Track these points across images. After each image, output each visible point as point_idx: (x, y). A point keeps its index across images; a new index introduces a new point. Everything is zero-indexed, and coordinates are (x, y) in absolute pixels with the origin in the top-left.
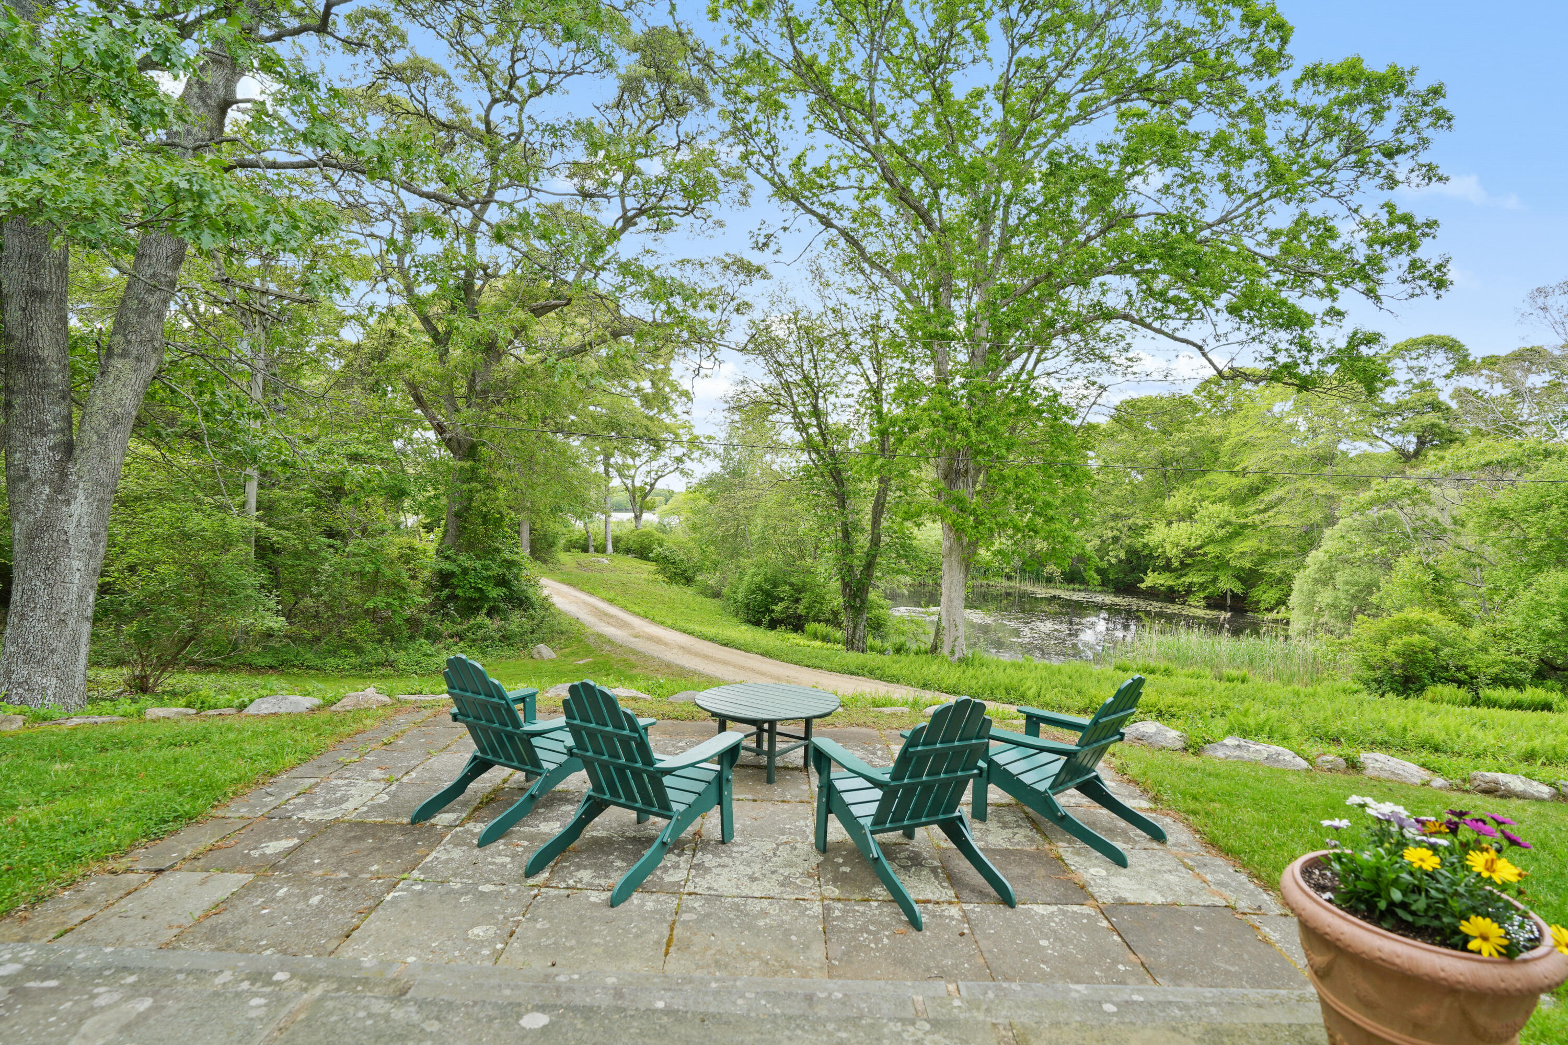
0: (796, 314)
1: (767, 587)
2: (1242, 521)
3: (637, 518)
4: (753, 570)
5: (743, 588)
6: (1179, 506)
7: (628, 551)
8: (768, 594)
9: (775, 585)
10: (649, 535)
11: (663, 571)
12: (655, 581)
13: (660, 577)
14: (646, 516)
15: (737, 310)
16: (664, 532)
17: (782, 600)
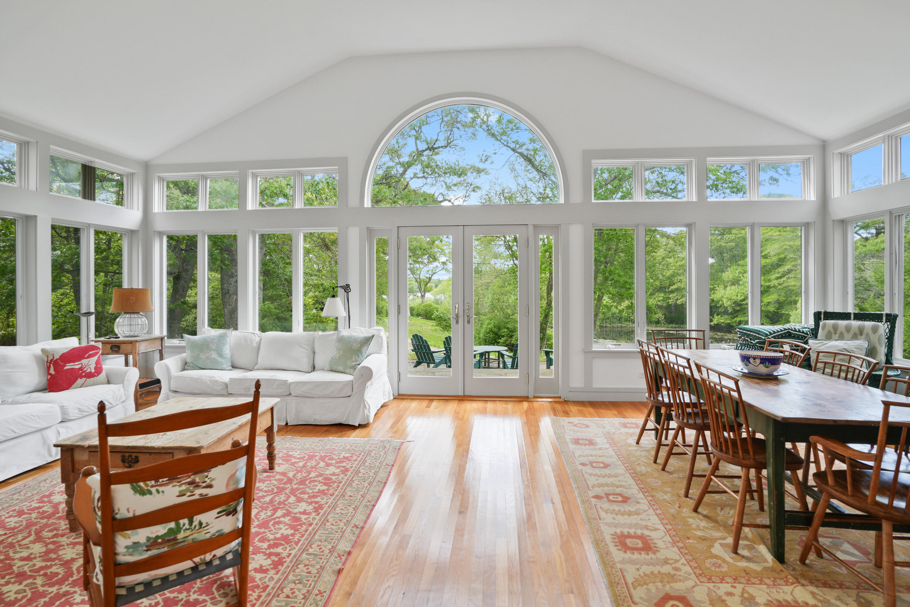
0: (503, 190)
1: (495, 330)
2: (768, 284)
3: (423, 296)
4: (488, 321)
5: (483, 331)
6: (731, 277)
7: (418, 315)
8: (496, 334)
9: (499, 329)
10: (430, 306)
11: (440, 324)
12: (436, 330)
13: (438, 328)
14: (428, 295)
15: (474, 191)
16: (437, 304)
17: (503, 336)
